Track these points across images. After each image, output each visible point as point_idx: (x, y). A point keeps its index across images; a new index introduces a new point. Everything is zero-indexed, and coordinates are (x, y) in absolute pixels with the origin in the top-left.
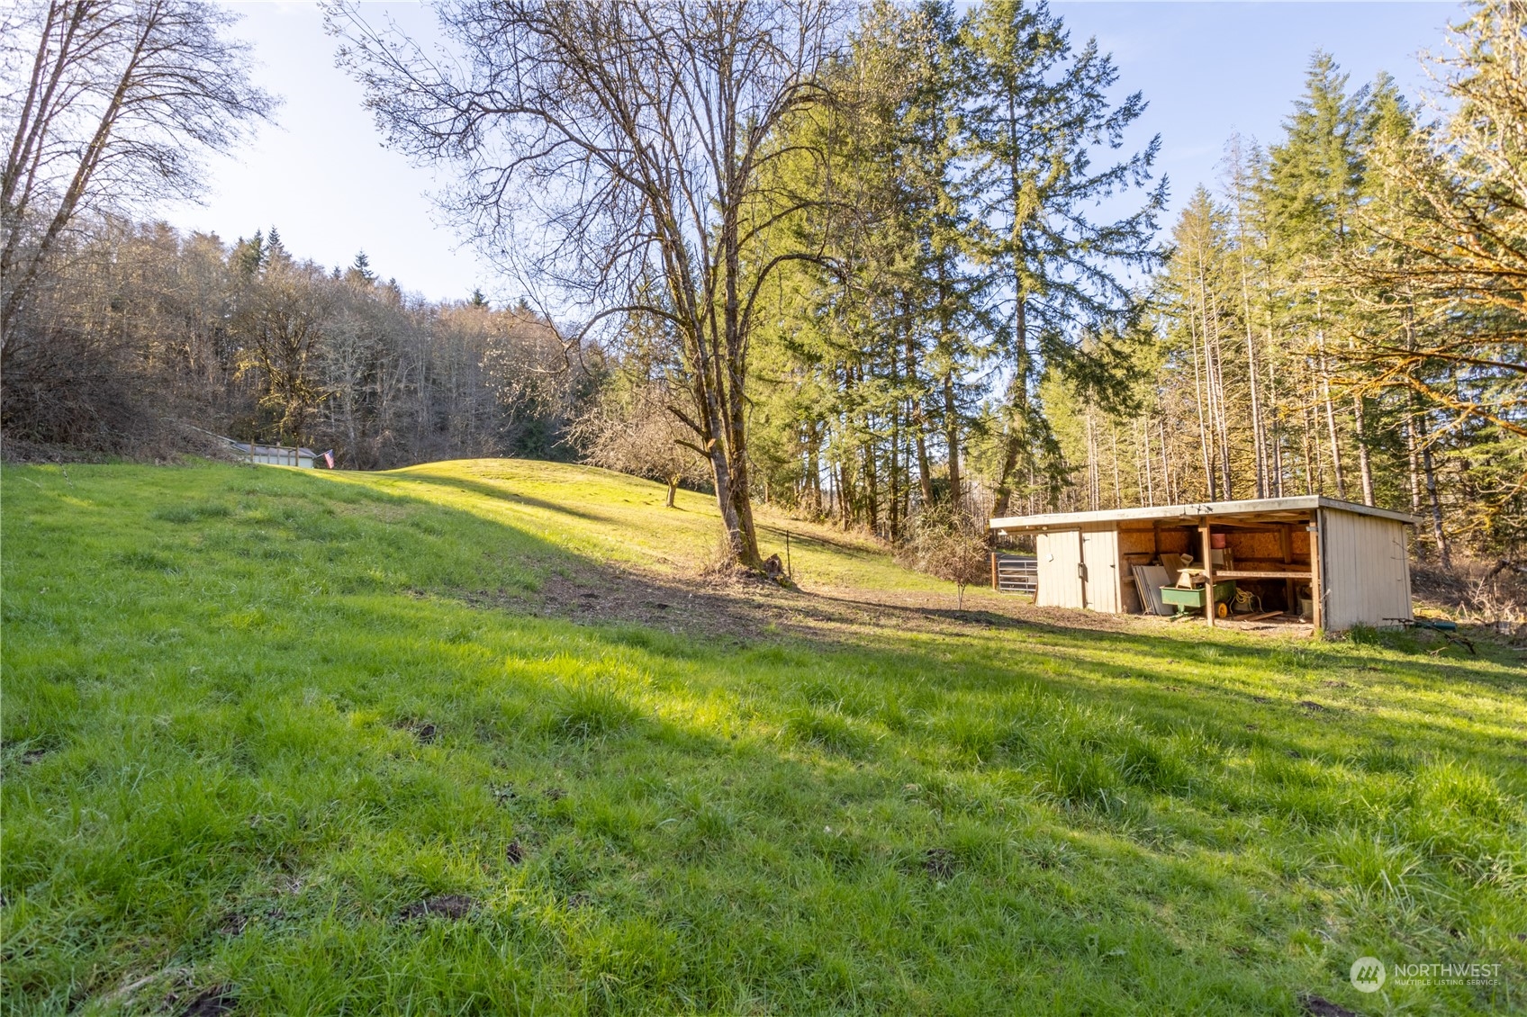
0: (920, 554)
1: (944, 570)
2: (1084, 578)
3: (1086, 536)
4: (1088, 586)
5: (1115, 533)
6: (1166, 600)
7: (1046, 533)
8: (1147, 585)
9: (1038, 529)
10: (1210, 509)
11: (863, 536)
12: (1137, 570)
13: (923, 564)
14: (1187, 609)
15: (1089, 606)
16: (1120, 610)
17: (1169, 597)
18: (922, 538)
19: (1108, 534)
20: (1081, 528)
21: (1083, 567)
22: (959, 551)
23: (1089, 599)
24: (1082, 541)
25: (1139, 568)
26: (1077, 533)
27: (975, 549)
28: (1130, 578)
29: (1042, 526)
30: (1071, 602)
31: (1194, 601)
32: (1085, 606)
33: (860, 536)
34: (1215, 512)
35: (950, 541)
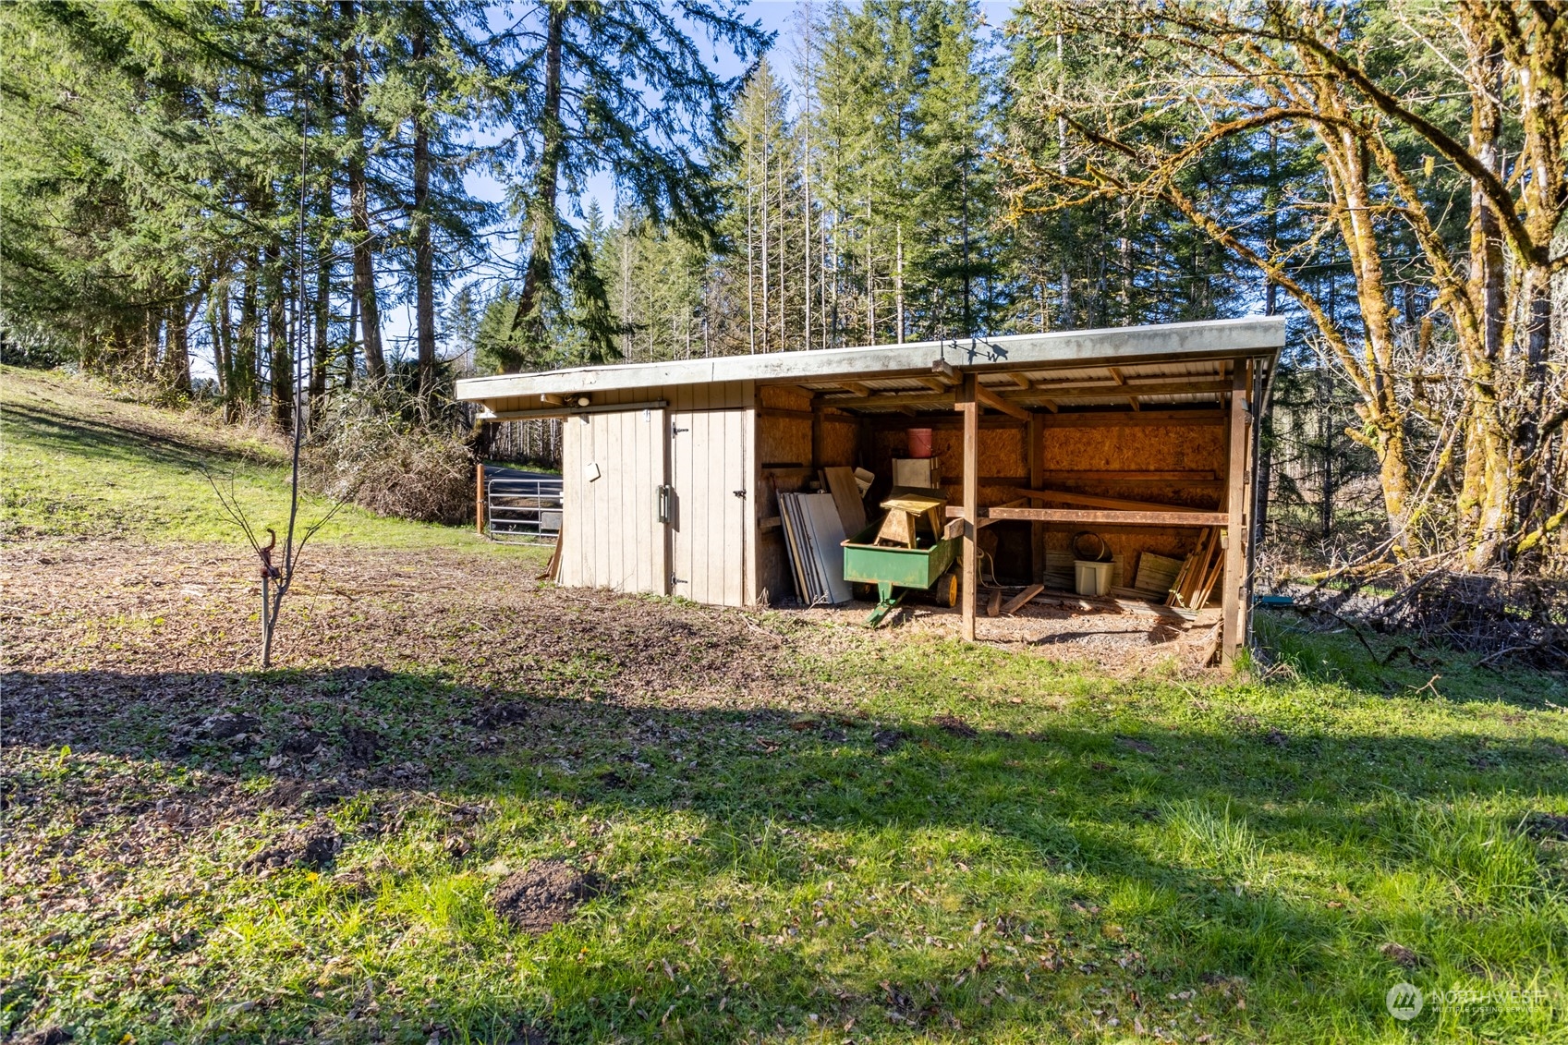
0: (341, 465)
1: (385, 496)
2: (671, 520)
3: (680, 420)
4: (681, 539)
5: (750, 414)
6: (851, 574)
7: (585, 414)
8: (806, 538)
9: (569, 404)
10: (999, 350)
11: (260, 433)
12: (785, 502)
13: (343, 484)
14: (897, 591)
15: (680, 590)
16: (752, 600)
17: (859, 565)
18: (349, 435)
19: (734, 416)
20: (668, 400)
21: (669, 495)
22: (419, 461)
23: (681, 570)
24: (669, 432)
25: (790, 498)
26: (660, 413)
27: (449, 458)
28: (773, 523)
29: (577, 395)
30: (642, 578)
31: (916, 571)
32: (669, 591)
33: (255, 434)
34: (1013, 357)
35: (403, 444)
